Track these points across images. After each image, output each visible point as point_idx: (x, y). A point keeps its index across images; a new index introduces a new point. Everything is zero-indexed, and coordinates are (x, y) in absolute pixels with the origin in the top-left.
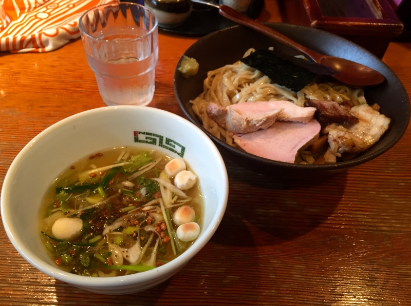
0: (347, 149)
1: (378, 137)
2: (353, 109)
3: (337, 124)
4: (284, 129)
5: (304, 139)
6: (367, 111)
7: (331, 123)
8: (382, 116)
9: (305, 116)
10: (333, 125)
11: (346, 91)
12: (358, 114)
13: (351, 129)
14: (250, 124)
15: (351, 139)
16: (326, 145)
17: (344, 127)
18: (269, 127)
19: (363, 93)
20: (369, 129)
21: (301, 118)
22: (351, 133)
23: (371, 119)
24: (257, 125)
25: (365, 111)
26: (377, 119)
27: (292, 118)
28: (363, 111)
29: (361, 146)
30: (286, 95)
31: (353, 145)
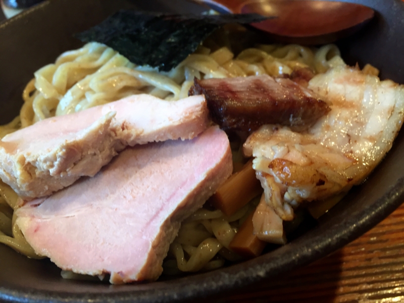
0: (304, 194)
1: (388, 139)
2: (313, 83)
3: (274, 127)
4: (140, 167)
5: (183, 184)
6: (347, 80)
7: (256, 128)
8: (387, 84)
9: (177, 123)
10: (265, 131)
11: (300, 55)
12: (327, 93)
13: (313, 131)
14: (37, 172)
15: (311, 163)
16: (254, 189)
17: (293, 130)
18: (104, 168)
19: (338, 52)
20: (360, 124)
21: (171, 130)
22: (315, 143)
23: (361, 97)
24: (52, 171)
25: (341, 82)
26: (374, 93)
27: (149, 135)
28: (336, 82)
29: (347, 175)
30: (160, 83)
31: (317, 179)
